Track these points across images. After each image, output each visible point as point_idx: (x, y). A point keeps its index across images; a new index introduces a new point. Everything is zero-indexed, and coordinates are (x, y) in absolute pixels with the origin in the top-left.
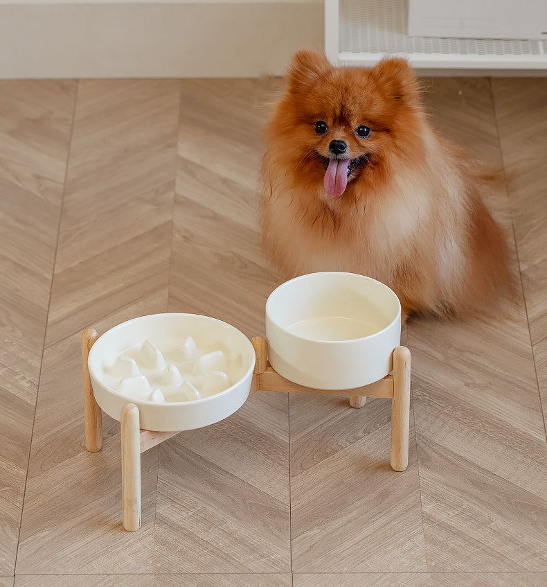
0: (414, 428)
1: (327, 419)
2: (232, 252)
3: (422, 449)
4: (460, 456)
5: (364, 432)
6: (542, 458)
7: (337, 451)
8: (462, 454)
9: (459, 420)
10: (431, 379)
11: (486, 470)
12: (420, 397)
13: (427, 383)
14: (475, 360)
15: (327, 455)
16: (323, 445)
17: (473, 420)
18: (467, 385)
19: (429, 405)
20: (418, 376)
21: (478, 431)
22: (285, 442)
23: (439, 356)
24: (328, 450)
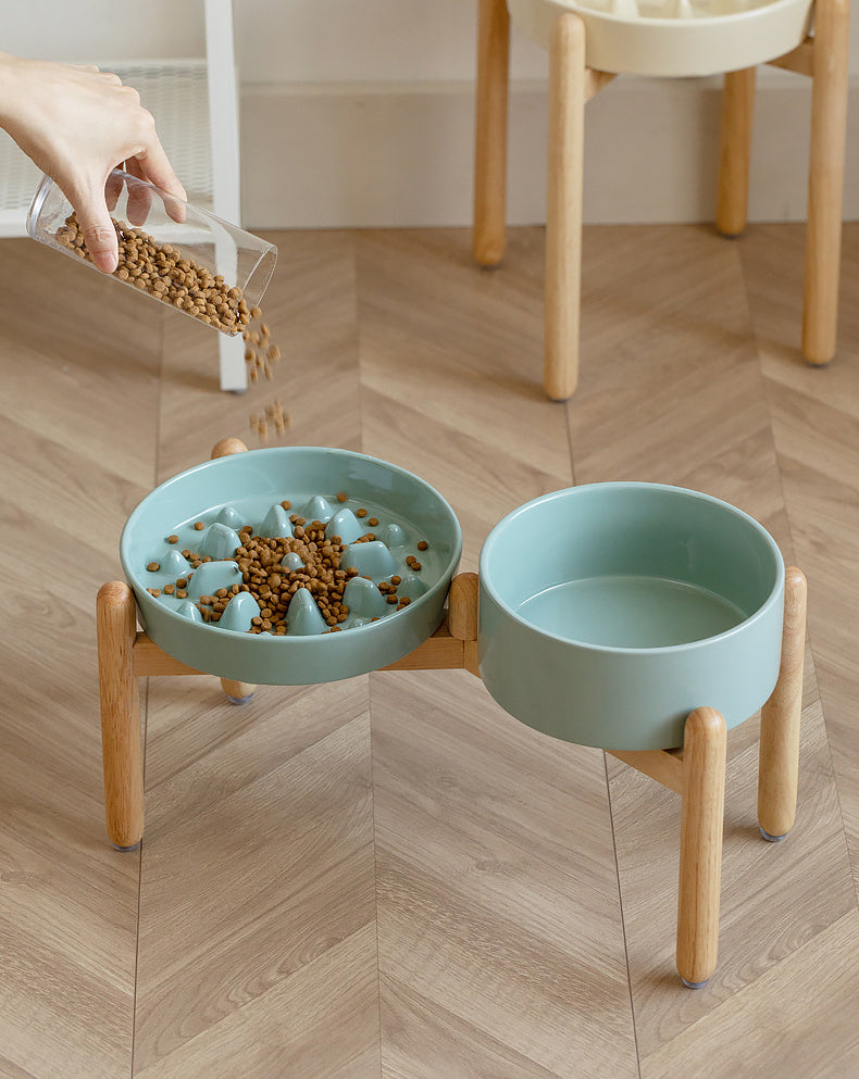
0: (375, 960)
1: (212, 943)
2: (49, 593)
3: (390, 1006)
4: (461, 1021)
5: (280, 972)
6: (620, 1021)
7: (225, 1014)
8: (465, 1016)
9: (462, 942)
10: (414, 855)
11: (513, 1050)
12: (391, 895)
13: (404, 863)
14: (497, 812)
15: (207, 1022)
16: (200, 1001)
17: (488, 941)
18: (481, 866)
19: (408, 910)
20: (387, 848)
21: (499, 964)
22: (126, 997)
23: (430, 805)
24: (209, 1012)
